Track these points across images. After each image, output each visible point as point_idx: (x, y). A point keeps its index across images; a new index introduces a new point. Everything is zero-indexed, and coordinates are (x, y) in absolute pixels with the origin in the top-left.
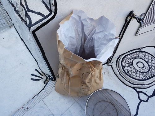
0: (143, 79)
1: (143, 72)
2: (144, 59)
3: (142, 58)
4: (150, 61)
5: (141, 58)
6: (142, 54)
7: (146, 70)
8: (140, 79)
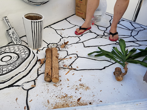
0: (13, 68)
1: (11, 63)
2: (9, 52)
3: (7, 52)
5: (5, 53)
6: (5, 49)
7: (14, 59)
8: (8, 71)
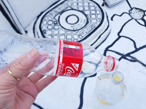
0: (79, 40)
1: (78, 29)
4: (87, 8)
5: (72, 9)
7: (82, 23)
8: (73, 41)
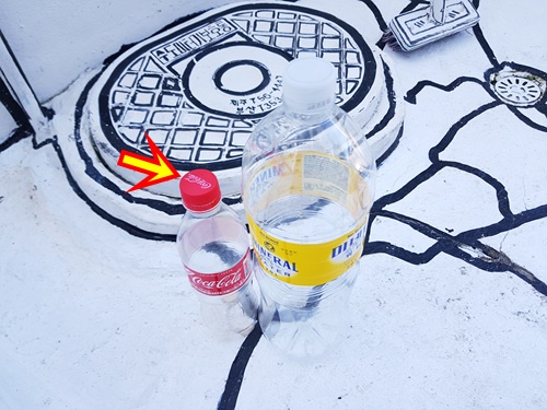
3: (258, 38)
5: (249, 42)
8: (228, 156)
